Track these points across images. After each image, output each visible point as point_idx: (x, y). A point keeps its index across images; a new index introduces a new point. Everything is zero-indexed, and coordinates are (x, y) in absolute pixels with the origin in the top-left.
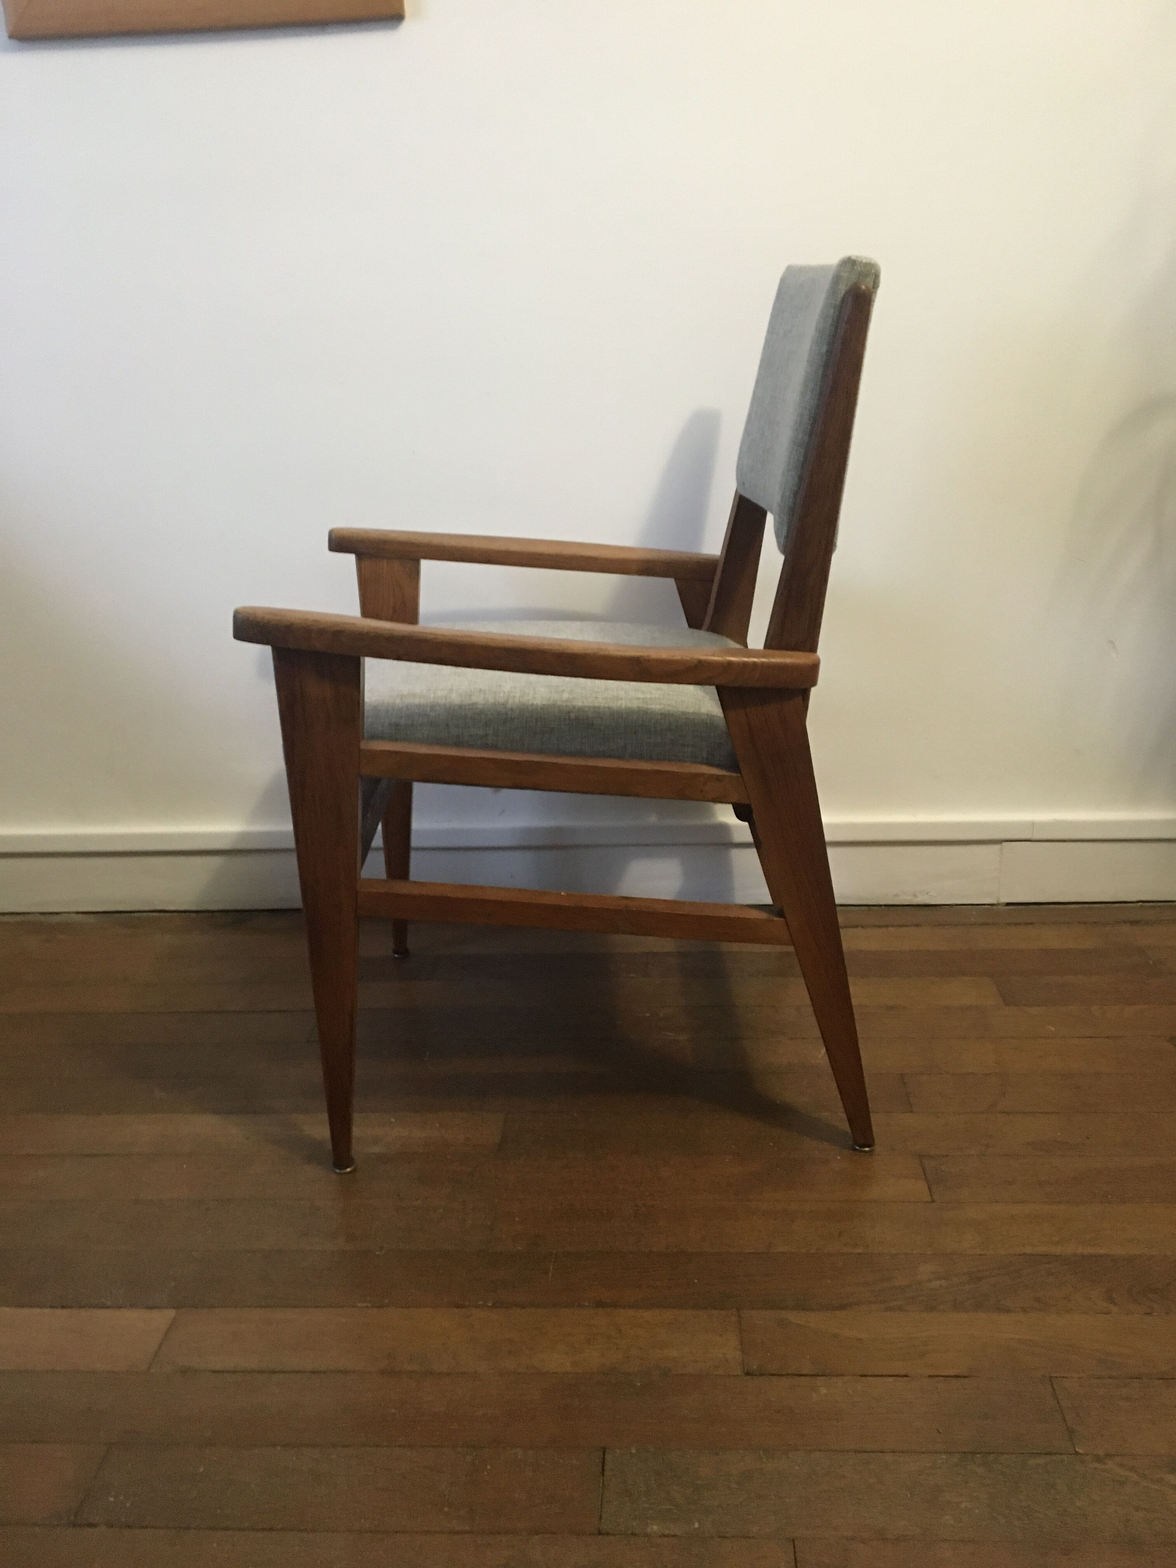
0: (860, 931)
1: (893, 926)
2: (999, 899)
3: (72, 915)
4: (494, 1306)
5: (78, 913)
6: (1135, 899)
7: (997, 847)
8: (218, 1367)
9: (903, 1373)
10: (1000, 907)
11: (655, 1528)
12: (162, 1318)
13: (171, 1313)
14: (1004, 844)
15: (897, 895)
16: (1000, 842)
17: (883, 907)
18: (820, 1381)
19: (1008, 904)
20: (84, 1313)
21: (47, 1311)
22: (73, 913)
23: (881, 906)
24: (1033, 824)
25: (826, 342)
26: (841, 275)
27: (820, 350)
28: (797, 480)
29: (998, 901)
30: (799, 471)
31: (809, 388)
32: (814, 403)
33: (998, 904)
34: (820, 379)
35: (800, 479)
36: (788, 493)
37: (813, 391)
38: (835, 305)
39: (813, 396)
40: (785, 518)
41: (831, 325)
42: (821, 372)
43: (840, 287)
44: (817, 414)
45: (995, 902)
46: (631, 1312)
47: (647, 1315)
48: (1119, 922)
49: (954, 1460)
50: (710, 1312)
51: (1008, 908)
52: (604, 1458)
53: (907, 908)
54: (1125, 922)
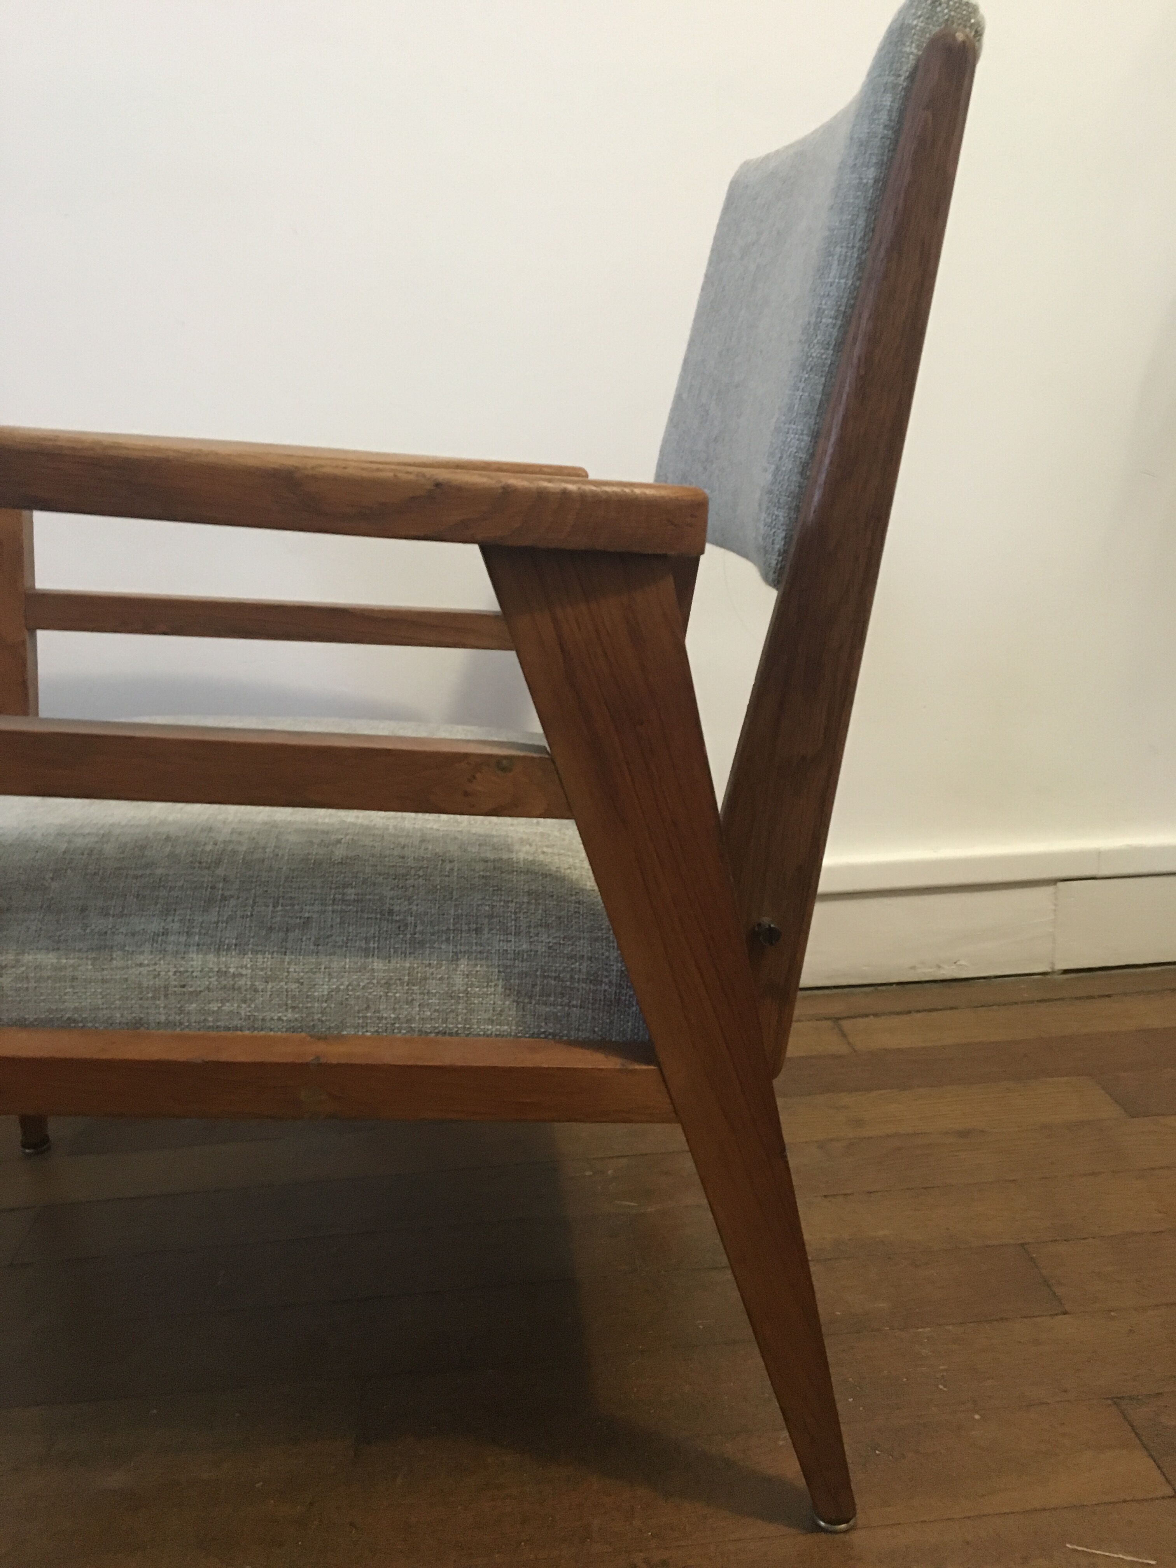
0: (870, 1020)
1: (918, 1011)
2: (1053, 964)
7: (1050, 889)
10: (1056, 977)
14: (1060, 884)
15: (913, 968)
16: (1054, 881)
19: (1066, 972)
23: (891, 984)
24: (1099, 854)
25: (874, 160)
26: (909, 25)
27: (861, 179)
28: (807, 439)
29: (1052, 968)
30: (812, 421)
31: (836, 257)
32: (846, 284)
33: (1053, 972)
34: (858, 237)
35: (816, 436)
36: (788, 465)
37: (845, 261)
38: (895, 86)
39: (845, 272)
40: (782, 514)
41: (885, 126)
42: (861, 222)
43: (908, 49)
44: (853, 307)
45: (1049, 970)
51: (1065, 976)
53: (929, 985)
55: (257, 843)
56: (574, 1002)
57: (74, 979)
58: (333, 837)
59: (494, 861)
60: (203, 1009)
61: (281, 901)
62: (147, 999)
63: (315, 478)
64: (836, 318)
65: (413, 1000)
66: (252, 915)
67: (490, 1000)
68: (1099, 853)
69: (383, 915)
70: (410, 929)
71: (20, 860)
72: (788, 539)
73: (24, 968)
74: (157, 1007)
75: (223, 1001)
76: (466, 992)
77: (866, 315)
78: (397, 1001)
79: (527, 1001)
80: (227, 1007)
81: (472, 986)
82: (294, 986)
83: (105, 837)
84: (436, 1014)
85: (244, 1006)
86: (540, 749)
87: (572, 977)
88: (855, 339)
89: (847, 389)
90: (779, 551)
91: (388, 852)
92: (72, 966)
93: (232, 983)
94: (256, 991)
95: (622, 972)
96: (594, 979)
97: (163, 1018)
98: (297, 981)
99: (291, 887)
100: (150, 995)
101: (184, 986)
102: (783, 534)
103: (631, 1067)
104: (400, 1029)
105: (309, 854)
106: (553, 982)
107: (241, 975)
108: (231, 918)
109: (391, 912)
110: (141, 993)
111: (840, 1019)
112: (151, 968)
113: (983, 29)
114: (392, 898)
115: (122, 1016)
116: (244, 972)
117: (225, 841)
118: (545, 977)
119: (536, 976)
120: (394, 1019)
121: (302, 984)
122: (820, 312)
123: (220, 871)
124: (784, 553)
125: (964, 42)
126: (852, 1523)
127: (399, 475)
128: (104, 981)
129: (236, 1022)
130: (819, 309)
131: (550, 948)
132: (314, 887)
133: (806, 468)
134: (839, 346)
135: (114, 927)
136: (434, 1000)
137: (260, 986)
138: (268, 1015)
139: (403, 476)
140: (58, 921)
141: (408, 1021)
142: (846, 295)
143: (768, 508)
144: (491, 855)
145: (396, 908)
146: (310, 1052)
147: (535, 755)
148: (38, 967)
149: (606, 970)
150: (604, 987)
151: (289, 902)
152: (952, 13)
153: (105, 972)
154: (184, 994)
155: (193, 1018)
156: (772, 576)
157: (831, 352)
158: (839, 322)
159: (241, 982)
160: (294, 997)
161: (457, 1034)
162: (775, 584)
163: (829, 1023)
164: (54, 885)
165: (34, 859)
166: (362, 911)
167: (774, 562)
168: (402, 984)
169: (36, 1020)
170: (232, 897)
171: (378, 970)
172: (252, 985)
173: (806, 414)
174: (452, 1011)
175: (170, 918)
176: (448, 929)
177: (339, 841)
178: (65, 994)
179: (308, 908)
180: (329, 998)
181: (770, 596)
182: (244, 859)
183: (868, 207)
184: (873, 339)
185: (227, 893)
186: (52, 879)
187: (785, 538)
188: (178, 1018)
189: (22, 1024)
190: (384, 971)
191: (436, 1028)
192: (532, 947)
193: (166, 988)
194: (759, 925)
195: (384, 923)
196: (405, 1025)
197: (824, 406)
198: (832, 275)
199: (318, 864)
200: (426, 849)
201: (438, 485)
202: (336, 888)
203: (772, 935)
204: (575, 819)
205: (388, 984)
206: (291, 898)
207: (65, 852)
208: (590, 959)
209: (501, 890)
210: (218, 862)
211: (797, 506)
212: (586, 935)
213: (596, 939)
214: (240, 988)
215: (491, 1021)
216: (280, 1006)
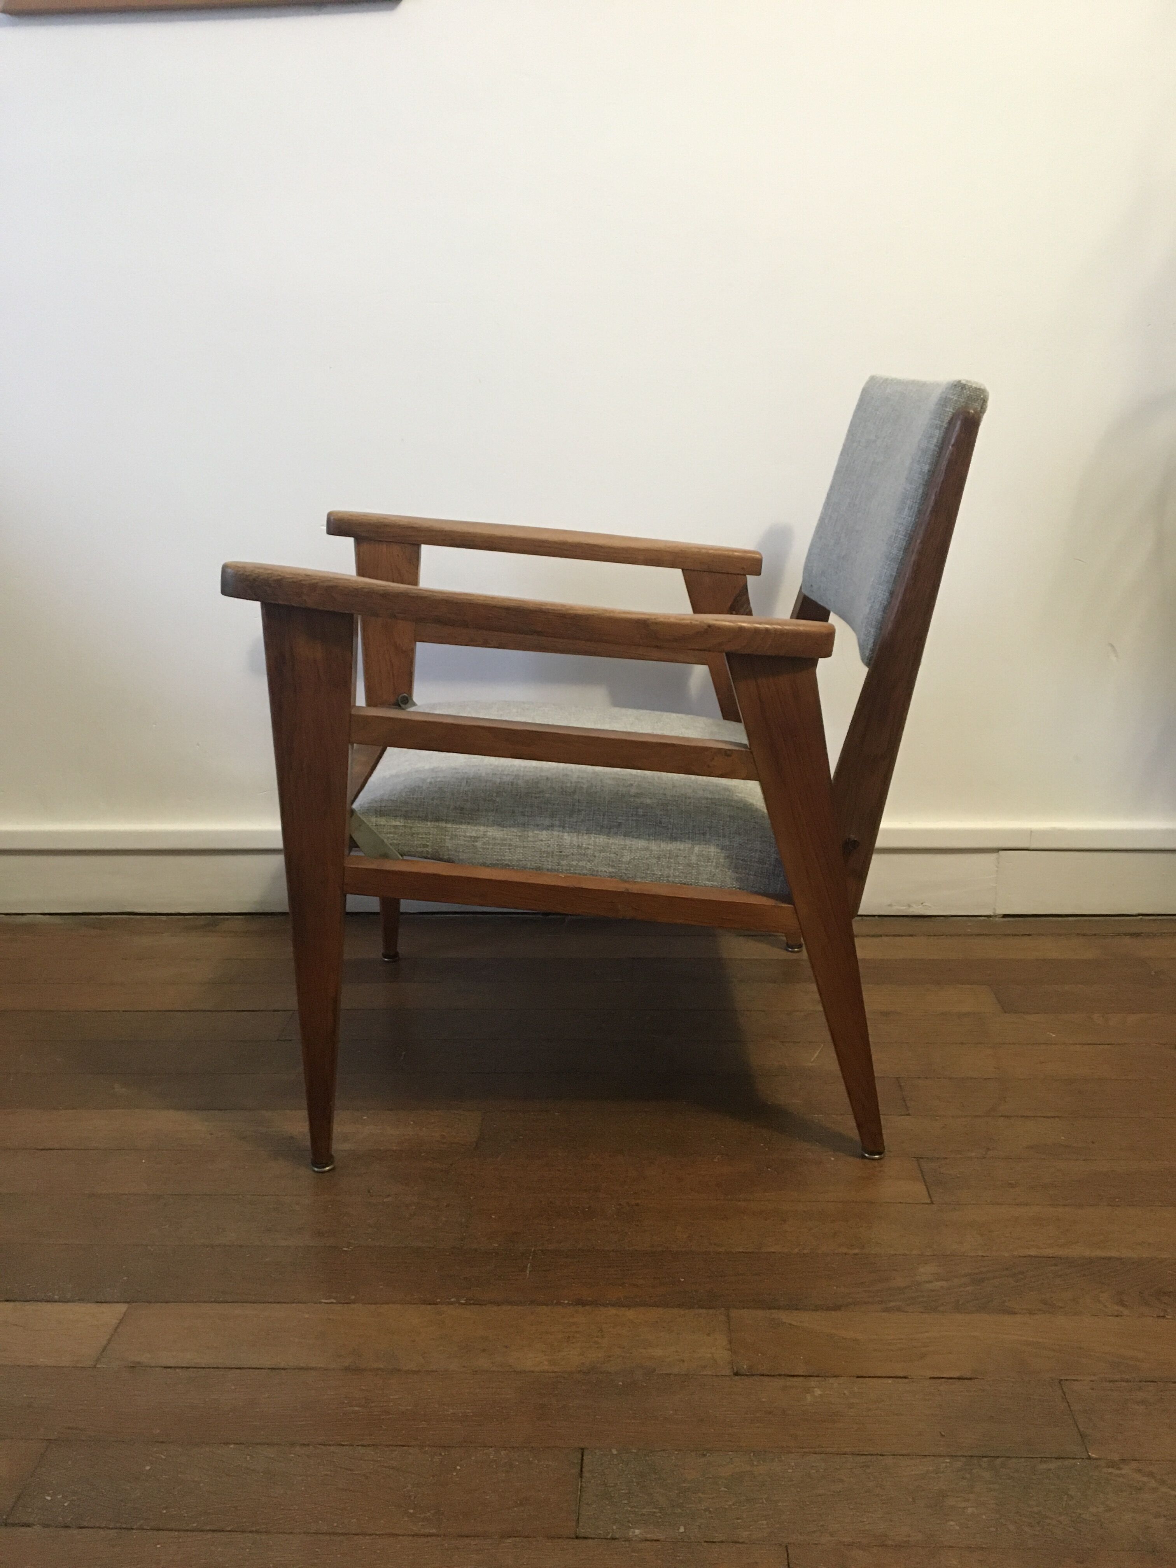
1: (887, 936)
2: (996, 910)
4: (468, 1303)
7: (994, 856)
9: (902, 1374)
10: (997, 919)
11: (637, 1532)
12: (112, 1313)
13: (123, 1308)
14: (1001, 853)
15: (890, 905)
16: (997, 850)
17: (877, 917)
18: (813, 1382)
19: (1005, 915)
20: (29, 1307)
23: (874, 916)
24: (1030, 832)
25: (929, 461)
26: (949, 398)
27: (921, 469)
28: (887, 594)
29: (994, 913)
30: (891, 586)
31: (907, 506)
32: (911, 520)
33: (995, 916)
34: (919, 497)
35: (892, 594)
36: (877, 606)
37: (912, 508)
38: (941, 426)
39: (911, 514)
40: (872, 630)
41: (935, 446)
42: (921, 491)
43: (948, 409)
44: (914, 532)
45: (992, 914)
46: (613, 1311)
47: (630, 1314)
48: (1119, 935)
49: (959, 1464)
50: (697, 1311)
51: (1004, 919)
52: (582, 1460)
53: (901, 918)
54: (1125, 934)
55: (592, 784)
56: (751, 873)
57: (510, 845)
58: (629, 783)
59: (711, 799)
60: (569, 864)
61: (606, 813)
62: (543, 857)
63: (656, 623)
64: (905, 536)
65: (671, 866)
66: (593, 820)
67: (709, 869)
69: (656, 823)
70: (670, 831)
71: (479, 786)
72: (875, 643)
73: (487, 839)
74: (548, 862)
75: (579, 861)
76: (697, 864)
77: (919, 541)
78: (663, 866)
79: (727, 870)
80: (580, 864)
81: (700, 861)
82: (612, 855)
83: (517, 776)
84: (682, 874)
85: (589, 863)
86: (744, 746)
87: (751, 860)
88: (913, 551)
89: (907, 576)
90: (870, 649)
91: (657, 792)
92: (510, 839)
93: (584, 852)
94: (595, 857)
95: (777, 859)
96: (761, 861)
97: (550, 867)
98: (615, 853)
99: (611, 807)
100: (545, 855)
101: (561, 852)
102: (873, 640)
103: (780, 905)
104: (663, 880)
105: (618, 791)
106: (741, 862)
107: (588, 848)
108: (583, 821)
109: (661, 822)
110: (541, 854)
112: (546, 842)
113: (988, 399)
114: (661, 815)
115: (531, 865)
116: (590, 847)
117: (576, 782)
118: (737, 859)
119: (733, 859)
120: (661, 875)
121: (617, 855)
122: (897, 531)
123: (576, 797)
124: (872, 650)
125: (973, 416)
126: (882, 1155)
127: (693, 622)
128: (524, 847)
129: (585, 872)
130: (897, 530)
131: (741, 844)
132: (622, 807)
133: (886, 609)
134: (906, 550)
135: (528, 821)
136: (681, 867)
137: (597, 854)
138: (600, 869)
139: (694, 622)
140: (502, 817)
141: (668, 877)
142: (911, 525)
143: (866, 626)
144: (709, 796)
145: (663, 820)
146: (622, 887)
147: (743, 749)
148: (494, 839)
149: (769, 858)
150: (767, 866)
151: (610, 814)
152: (972, 394)
153: (525, 843)
154: (561, 856)
155: (564, 868)
156: (866, 660)
157: (902, 553)
158: (907, 539)
159: (589, 852)
160: (613, 861)
161: (691, 885)
162: (868, 665)
164: (498, 799)
165: (486, 786)
166: (647, 821)
167: (867, 655)
168: (666, 858)
169: (490, 864)
170: (583, 810)
171: (655, 850)
172: (593, 853)
173: (887, 582)
174: (690, 873)
175: (554, 819)
176: (689, 832)
177: (632, 785)
178: (506, 852)
179: (620, 817)
180: (629, 862)
181: (864, 671)
182: (587, 792)
183: (925, 483)
184: (921, 553)
185: (580, 808)
186: (496, 796)
187: (874, 642)
188: (557, 867)
189: (484, 865)
190: (657, 851)
191: (681, 881)
192: (732, 844)
193: (553, 852)
194: (849, 839)
195: (657, 828)
196: (666, 879)
197: (896, 580)
198: (905, 514)
199: (623, 796)
200: (676, 791)
201: (709, 626)
202: (633, 808)
203: (855, 844)
204: (760, 781)
205: (659, 858)
206: (612, 812)
207: (500, 783)
208: (760, 851)
209: (715, 814)
210: (574, 792)
211: (880, 627)
212: (760, 839)
213: (764, 842)
214: (587, 854)
215: (709, 880)
216: (606, 865)
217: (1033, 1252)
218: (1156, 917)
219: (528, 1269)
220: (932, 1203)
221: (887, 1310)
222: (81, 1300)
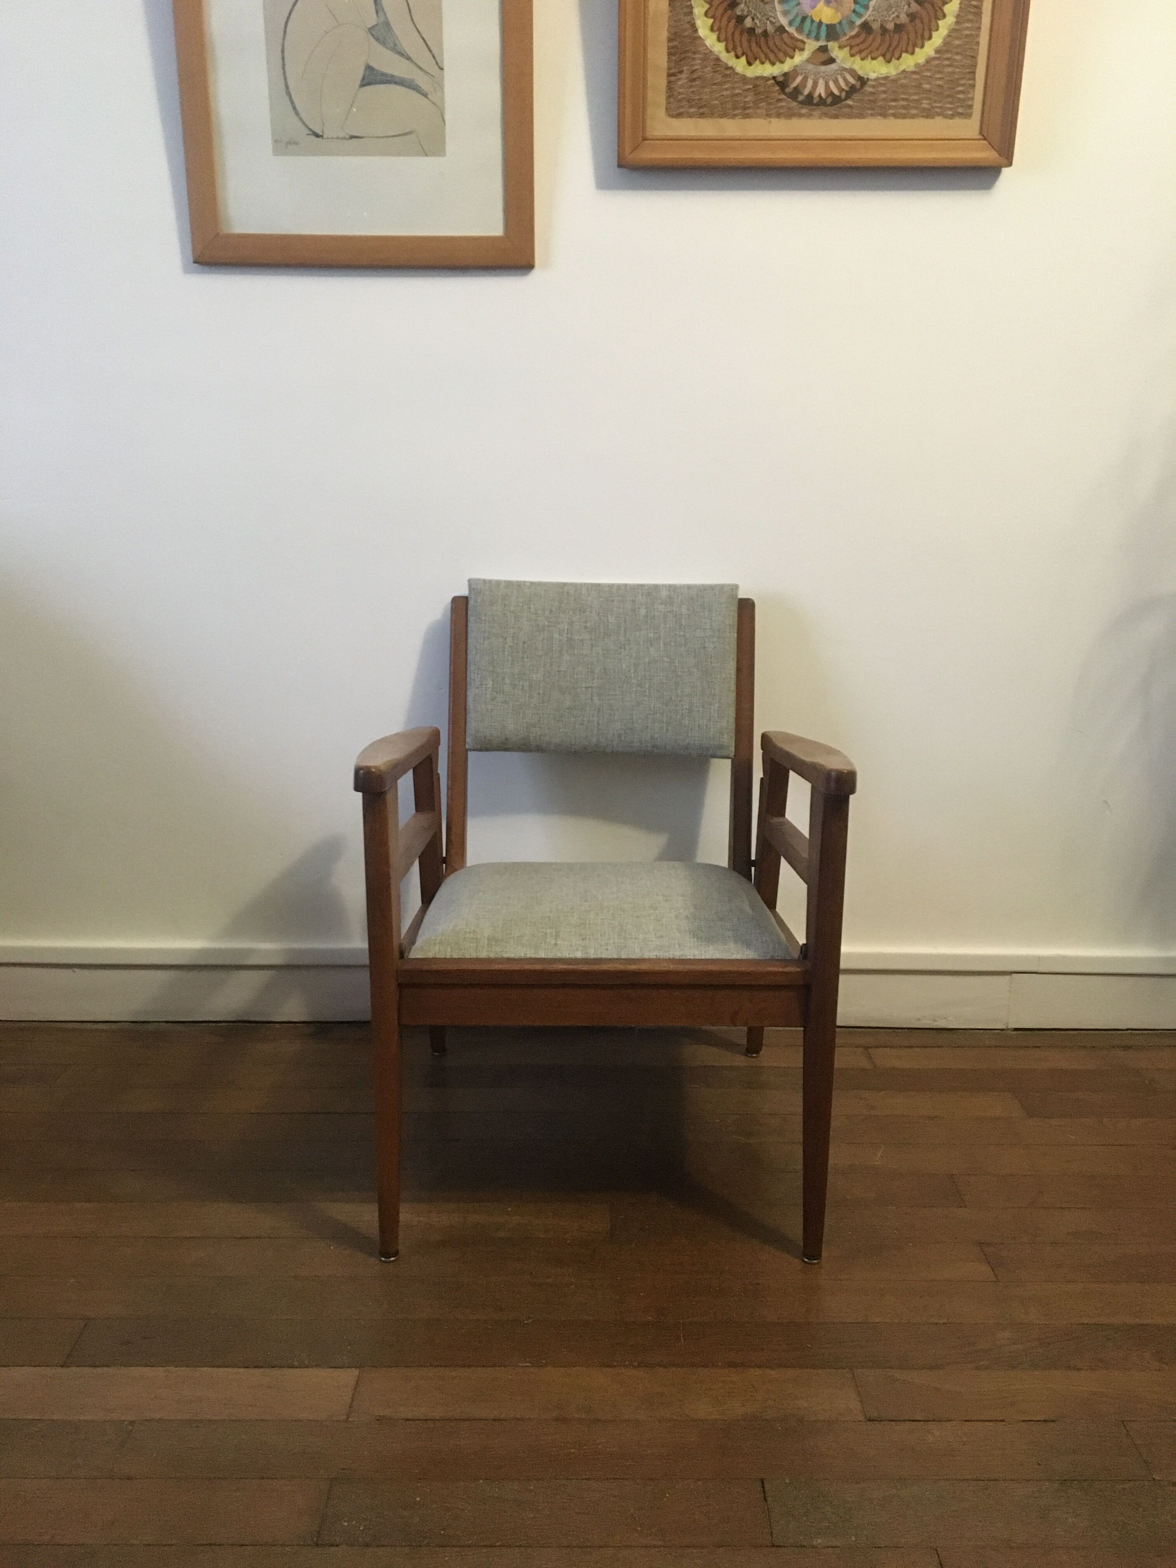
0: (888, 1050)
1: (917, 1047)
2: (1008, 1024)
3: (162, 1024)
4: (639, 1366)
5: (167, 1022)
6: (1125, 1027)
7: (1007, 977)
8: (410, 1416)
9: (1001, 1418)
10: (1009, 1032)
11: (819, 1541)
12: (348, 1376)
13: (356, 1372)
14: (1014, 975)
15: (919, 1019)
16: (1011, 973)
17: (906, 1030)
18: (931, 1425)
19: (1016, 1029)
20: (276, 1372)
21: (242, 1370)
22: (163, 1022)
23: (904, 1028)
24: (1039, 959)
29: (1007, 1027)
33: (1008, 1029)
45: (1005, 1028)
46: (758, 1372)
47: (773, 1373)
48: (1113, 1047)
49: (1056, 1485)
50: (827, 1370)
51: (1015, 1032)
52: (763, 1487)
53: (928, 1031)
54: (1119, 1047)
68: (1039, 957)
111: (868, 1047)
163: (861, 1050)
217: (1085, 1320)
218: (1139, 1032)
219: (682, 1338)
220: (998, 1281)
221: (977, 1368)
222: (317, 1366)
